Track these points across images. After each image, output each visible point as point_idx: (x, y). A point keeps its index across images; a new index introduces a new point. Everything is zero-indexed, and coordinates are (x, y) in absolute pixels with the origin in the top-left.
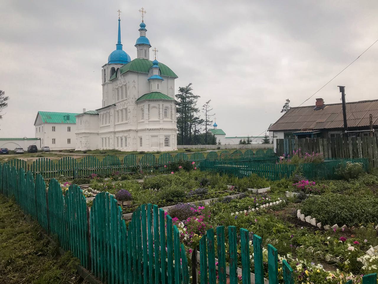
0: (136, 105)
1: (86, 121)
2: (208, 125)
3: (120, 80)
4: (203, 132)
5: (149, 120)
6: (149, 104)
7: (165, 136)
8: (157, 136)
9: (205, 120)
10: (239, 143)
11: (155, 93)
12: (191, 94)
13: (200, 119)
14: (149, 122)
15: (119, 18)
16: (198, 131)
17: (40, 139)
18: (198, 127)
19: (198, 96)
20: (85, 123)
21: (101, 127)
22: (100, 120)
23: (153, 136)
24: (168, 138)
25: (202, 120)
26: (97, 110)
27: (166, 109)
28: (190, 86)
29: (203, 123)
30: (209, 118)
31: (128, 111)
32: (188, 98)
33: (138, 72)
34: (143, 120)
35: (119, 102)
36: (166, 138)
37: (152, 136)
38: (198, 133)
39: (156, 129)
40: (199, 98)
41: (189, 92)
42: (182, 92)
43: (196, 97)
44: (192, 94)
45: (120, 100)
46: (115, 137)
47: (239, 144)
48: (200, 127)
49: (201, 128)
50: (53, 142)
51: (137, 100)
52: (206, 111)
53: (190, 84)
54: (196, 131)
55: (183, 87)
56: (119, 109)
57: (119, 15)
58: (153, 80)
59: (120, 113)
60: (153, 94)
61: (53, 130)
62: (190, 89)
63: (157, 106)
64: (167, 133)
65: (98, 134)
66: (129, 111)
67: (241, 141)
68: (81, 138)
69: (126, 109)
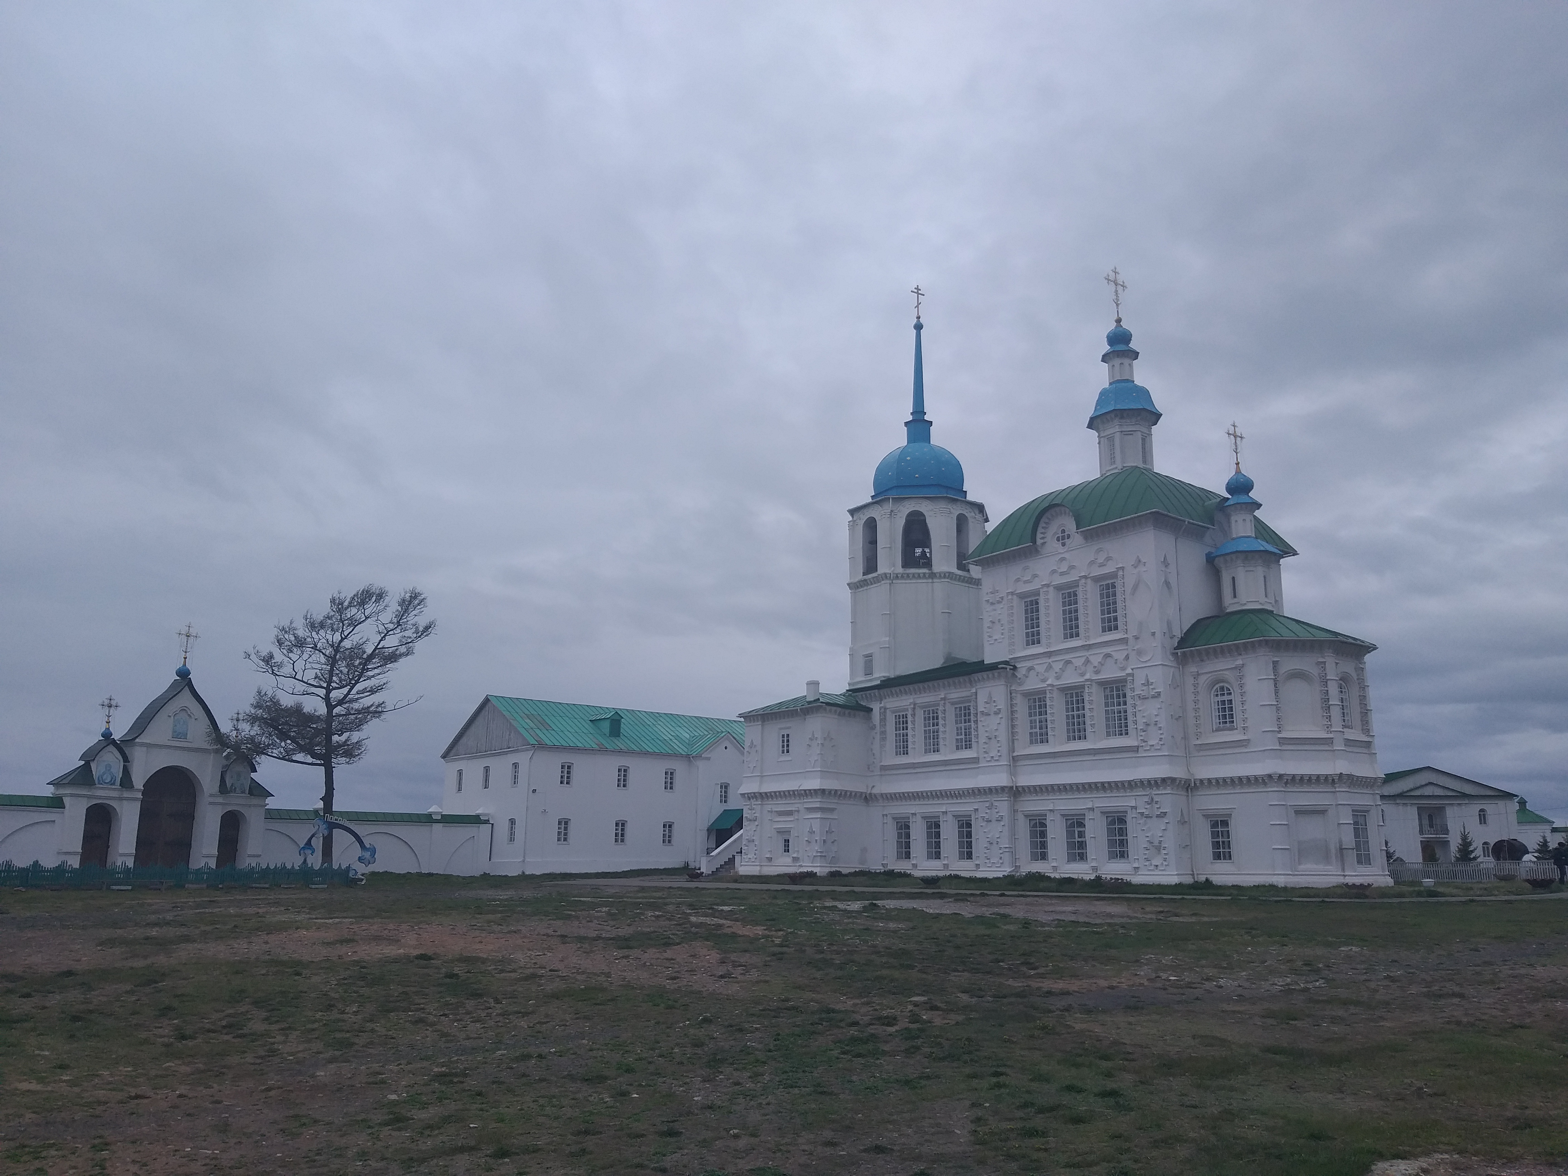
0: (1174, 664)
1: (825, 739)
3: (1055, 558)
5: (1280, 736)
6: (1275, 659)
7: (1353, 812)
8: (1324, 812)
14: (1283, 741)
15: (918, 318)
17: (490, 821)
20: (822, 745)
21: (884, 768)
22: (883, 733)
23: (1300, 812)
34: (1231, 736)
35: (1044, 655)
37: (1297, 812)
39: (1318, 777)
45: (1057, 645)
46: (1015, 811)
50: (560, 833)
51: (1179, 643)
56: (1051, 682)
57: (917, 306)
59: (1057, 701)
61: (562, 777)
63: (1315, 671)
65: (868, 799)
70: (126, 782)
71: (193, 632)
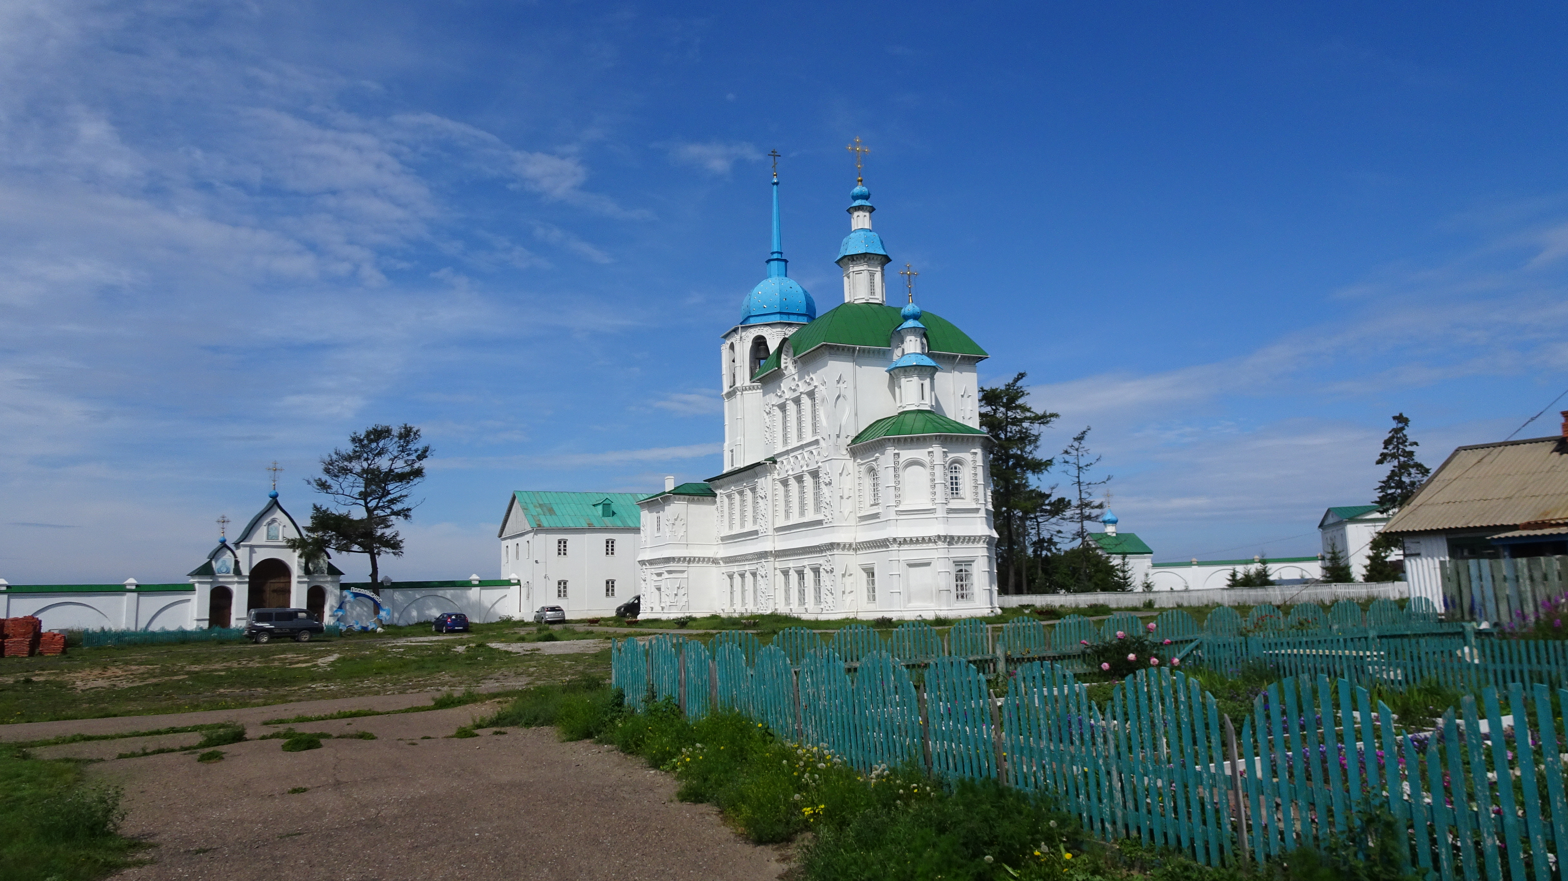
0: (849, 457)
1: (676, 520)
2: (1089, 518)
3: (791, 378)
4: (1066, 545)
5: (897, 509)
6: (896, 452)
7: (957, 563)
8: (928, 564)
9: (1075, 502)
10: (1229, 583)
11: (913, 416)
12: (1024, 409)
13: (1053, 499)
14: (898, 513)
16: (1050, 541)
17: (519, 583)
18: (1049, 527)
19: (1052, 415)
20: (673, 524)
21: (722, 539)
22: (722, 512)
24: (967, 568)
25: (1061, 500)
26: (709, 480)
27: (954, 466)
28: (1019, 384)
29: (1068, 513)
30: (1090, 494)
31: (823, 478)
32: (1013, 424)
33: (854, 349)
34: (874, 510)
35: (787, 452)
36: (961, 571)
37: (910, 565)
38: (1050, 550)
39: (923, 538)
40: (1055, 422)
41: (1017, 403)
42: (989, 403)
43: (1043, 419)
44: (1029, 410)
45: (794, 443)
46: (775, 570)
47: (1229, 585)
48: (1058, 528)
49: (1059, 532)
50: (559, 591)
51: (852, 441)
52: (1079, 468)
53: (1021, 376)
54: (1040, 544)
55: (994, 388)
56: (790, 472)
58: (905, 371)
59: (793, 484)
60: (908, 416)
61: (560, 550)
62: (1020, 394)
63: (926, 459)
64: (961, 552)
66: (827, 481)
67: (1234, 575)
68: (659, 575)
69: (815, 474)
70: (237, 572)
71: (278, 466)
